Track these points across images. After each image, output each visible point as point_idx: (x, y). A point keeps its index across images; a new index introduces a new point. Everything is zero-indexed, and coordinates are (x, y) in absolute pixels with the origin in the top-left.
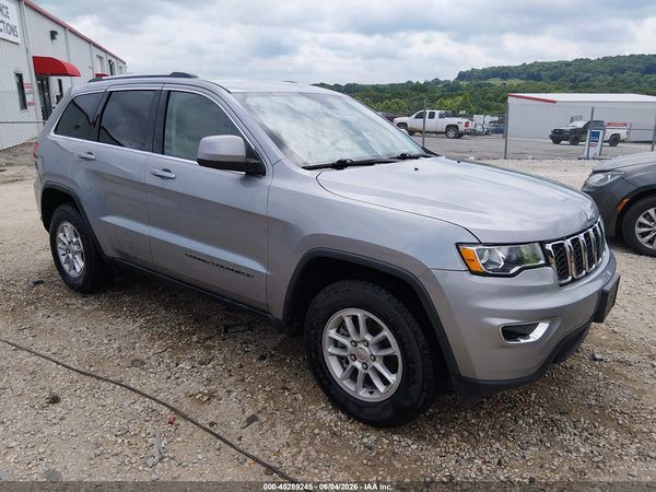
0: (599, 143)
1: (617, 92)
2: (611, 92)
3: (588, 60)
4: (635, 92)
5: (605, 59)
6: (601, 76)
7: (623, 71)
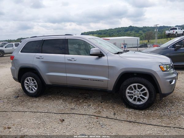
0: (126, 48)
1: (120, 36)
2: (118, 36)
3: (112, 29)
4: (124, 36)
5: (116, 28)
6: (116, 33)
7: (120, 31)
